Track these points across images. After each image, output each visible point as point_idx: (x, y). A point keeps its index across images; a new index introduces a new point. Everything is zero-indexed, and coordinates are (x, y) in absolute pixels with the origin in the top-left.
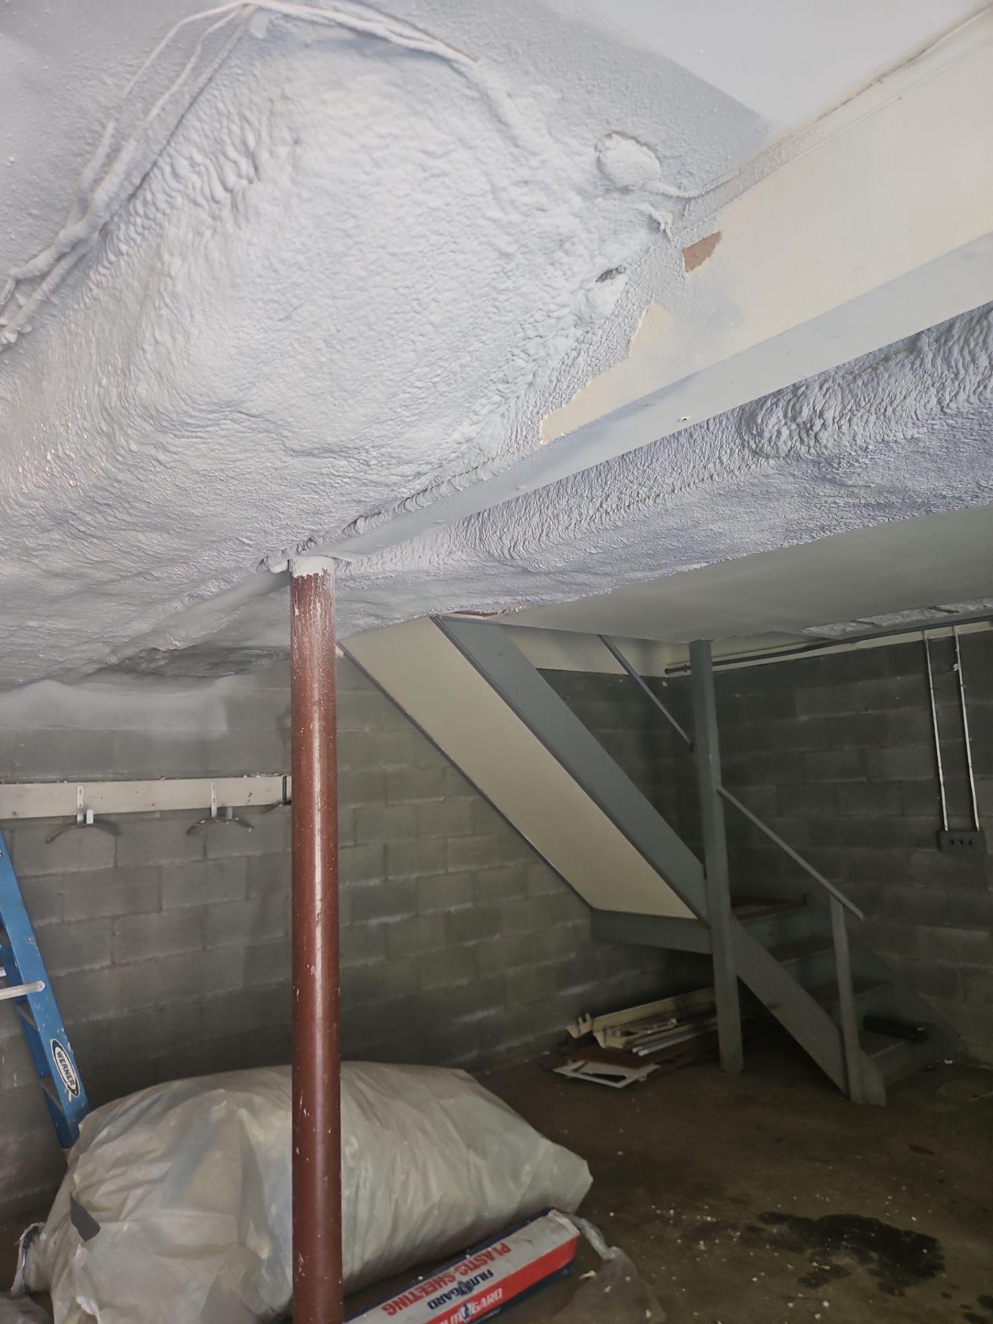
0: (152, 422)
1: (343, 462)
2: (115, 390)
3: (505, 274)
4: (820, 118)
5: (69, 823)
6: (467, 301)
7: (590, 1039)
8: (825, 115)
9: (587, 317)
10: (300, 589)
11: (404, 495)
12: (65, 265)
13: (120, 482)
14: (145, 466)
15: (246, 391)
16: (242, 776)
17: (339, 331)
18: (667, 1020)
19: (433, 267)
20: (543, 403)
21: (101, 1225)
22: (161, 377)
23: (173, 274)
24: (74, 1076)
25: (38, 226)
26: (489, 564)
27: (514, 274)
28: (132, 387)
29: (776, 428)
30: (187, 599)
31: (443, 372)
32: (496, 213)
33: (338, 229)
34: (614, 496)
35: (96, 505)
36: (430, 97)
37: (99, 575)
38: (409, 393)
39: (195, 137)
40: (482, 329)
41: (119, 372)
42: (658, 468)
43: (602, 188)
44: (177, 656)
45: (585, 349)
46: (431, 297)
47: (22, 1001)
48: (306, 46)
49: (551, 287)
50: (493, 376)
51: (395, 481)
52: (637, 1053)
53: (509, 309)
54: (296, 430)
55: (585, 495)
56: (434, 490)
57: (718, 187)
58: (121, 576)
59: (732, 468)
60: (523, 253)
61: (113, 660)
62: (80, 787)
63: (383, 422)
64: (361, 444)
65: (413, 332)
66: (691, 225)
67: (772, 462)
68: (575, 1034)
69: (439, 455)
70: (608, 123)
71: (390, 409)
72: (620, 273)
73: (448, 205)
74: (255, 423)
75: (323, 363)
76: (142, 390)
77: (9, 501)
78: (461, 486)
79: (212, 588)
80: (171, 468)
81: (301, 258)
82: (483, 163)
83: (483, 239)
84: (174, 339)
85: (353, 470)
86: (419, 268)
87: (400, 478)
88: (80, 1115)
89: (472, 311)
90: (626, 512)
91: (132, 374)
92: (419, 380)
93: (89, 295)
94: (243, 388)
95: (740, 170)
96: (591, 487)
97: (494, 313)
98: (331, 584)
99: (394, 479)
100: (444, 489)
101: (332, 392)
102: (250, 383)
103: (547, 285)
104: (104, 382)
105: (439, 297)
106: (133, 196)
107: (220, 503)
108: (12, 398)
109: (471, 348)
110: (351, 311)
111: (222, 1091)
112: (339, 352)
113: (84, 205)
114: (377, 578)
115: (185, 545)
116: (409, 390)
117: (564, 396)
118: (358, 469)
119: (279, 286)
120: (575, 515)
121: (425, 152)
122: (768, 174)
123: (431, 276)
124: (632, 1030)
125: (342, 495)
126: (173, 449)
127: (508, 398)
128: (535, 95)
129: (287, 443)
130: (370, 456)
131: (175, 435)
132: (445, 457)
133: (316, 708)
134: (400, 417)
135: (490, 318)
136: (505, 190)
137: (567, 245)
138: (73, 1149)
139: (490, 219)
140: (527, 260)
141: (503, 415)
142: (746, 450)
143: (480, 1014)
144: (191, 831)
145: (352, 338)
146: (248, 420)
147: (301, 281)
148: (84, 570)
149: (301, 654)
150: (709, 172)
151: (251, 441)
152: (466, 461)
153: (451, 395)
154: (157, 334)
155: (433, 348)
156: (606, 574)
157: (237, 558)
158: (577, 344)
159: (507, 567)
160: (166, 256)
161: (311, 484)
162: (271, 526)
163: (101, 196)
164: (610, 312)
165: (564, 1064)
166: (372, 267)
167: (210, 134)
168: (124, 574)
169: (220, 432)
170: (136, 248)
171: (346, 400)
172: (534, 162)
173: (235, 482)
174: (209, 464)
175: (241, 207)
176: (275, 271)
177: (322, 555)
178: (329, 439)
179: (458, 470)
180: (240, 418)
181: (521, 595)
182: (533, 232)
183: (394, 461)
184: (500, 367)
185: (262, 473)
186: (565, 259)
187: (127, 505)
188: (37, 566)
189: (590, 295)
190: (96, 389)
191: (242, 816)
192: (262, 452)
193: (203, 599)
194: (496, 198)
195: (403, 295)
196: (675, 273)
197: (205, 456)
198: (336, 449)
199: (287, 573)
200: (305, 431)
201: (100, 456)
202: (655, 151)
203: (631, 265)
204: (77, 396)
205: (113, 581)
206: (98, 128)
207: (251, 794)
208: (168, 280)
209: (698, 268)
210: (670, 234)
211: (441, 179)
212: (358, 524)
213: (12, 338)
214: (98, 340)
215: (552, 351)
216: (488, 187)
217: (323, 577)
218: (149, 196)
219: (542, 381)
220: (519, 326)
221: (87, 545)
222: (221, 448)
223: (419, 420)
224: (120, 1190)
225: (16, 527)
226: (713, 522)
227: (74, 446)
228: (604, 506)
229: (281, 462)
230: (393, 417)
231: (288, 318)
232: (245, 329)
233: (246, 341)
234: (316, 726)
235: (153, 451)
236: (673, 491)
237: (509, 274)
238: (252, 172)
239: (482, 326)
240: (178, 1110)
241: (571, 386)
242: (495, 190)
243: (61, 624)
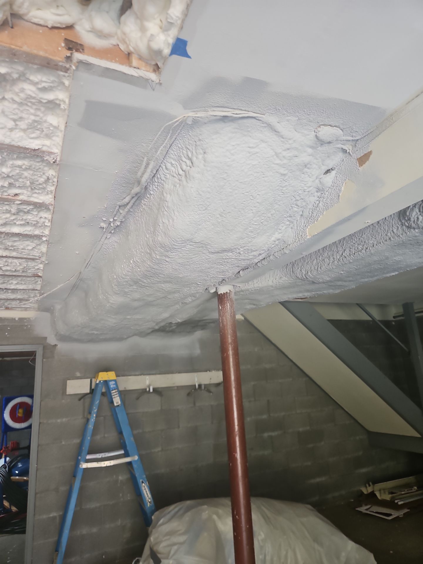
0: (163, 249)
1: (231, 254)
2: (151, 239)
3: (284, 181)
4: (407, 104)
5: (144, 392)
6: (271, 193)
7: (373, 494)
8: (409, 102)
9: (321, 188)
10: (221, 298)
11: (256, 262)
12: (134, 200)
13: (154, 269)
14: (162, 263)
15: (194, 235)
16: (207, 371)
17: (224, 211)
18: (412, 487)
19: (256, 184)
20: (307, 222)
21: (162, 560)
22: (165, 234)
23: (167, 200)
24: (150, 496)
25: (125, 189)
26: (297, 281)
27: (288, 180)
28: (156, 238)
29: (416, 216)
30: (181, 304)
31: (265, 218)
32: (278, 161)
33: (221, 178)
34: (348, 250)
35: (147, 276)
36: (249, 129)
37: (150, 299)
38: (252, 227)
39: (172, 156)
40: (278, 201)
41: (152, 233)
42: (365, 237)
43: (320, 144)
44: (179, 325)
45: (322, 200)
46: (257, 194)
47: (130, 464)
48: (205, 123)
49: (304, 181)
50: (285, 216)
51: (251, 258)
52: (397, 503)
53: (288, 192)
54: (212, 245)
55: (335, 250)
56: (268, 258)
57: (369, 134)
58: (157, 299)
59: (399, 234)
60: (291, 172)
61: (157, 327)
62: (147, 377)
63: (244, 239)
64: (236, 247)
65: (251, 207)
66: (359, 149)
67: (417, 230)
68: (365, 492)
69: (267, 246)
70: (318, 123)
71: (246, 234)
72: (333, 170)
73: (259, 162)
74: (198, 245)
75: (220, 222)
76: (159, 239)
77: (119, 277)
78: (278, 256)
79: (190, 299)
80: (170, 263)
81: (209, 189)
82: (271, 146)
83: (274, 171)
84: (169, 221)
85: (235, 256)
86: (251, 185)
87: (253, 257)
88: (153, 513)
89: (273, 195)
90: (353, 256)
91: (156, 233)
92: (255, 222)
93: (142, 208)
94: (192, 234)
95: (377, 127)
96: (337, 247)
97: (282, 195)
98: (233, 296)
99: (251, 257)
100: (271, 257)
101: (224, 231)
102: (195, 232)
103: (302, 181)
104: (148, 236)
105: (259, 193)
106: (154, 176)
107: (188, 272)
108: (120, 242)
109: (275, 208)
110: (228, 204)
111: (206, 506)
112: (225, 217)
113: (139, 182)
114: (252, 290)
115: (178, 287)
116: (253, 226)
117: (315, 219)
118: (236, 255)
119: (202, 200)
120: (332, 259)
121: (249, 147)
122: (388, 127)
123: (256, 187)
124: (394, 491)
125: (232, 265)
126: (171, 257)
127: (293, 222)
128: (288, 120)
129: (210, 250)
130: (240, 251)
131: (171, 252)
132: (269, 247)
133: (230, 346)
134: (250, 236)
135: (280, 196)
136: (280, 153)
137: (308, 166)
138: (151, 527)
139: (277, 164)
140: (293, 174)
141: (292, 228)
142: (404, 227)
143: (318, 480)
144: (189, 394)
145: (229, 212)
146: (195, 244)
147: (210, 196)
148: (145, 298)
149: (223, 324)
150: (364, 129)
151: (197, 251)
152: (279, 247)
153: (269, 225)
154: (163, 220)
155: (260, 211)
156: (350, 281)
157: (196, 290)
158: (318, 198)
159: (305, 282)
160: (165, 194)
161: (220, 262)
162: (207, 278)
163: (144, 180)
164: (331, 185)
165: (361, 506)
166: (234, 188)
167: (177, 155)
168: (158, 298)
169: (186, 249)
170: (156, 192)
171: (229, 233)
172: (290, 142)
173: (193, 265)
174: (183, 260)
175: (188, 176)
176: (201, 195)
177: (228, 285)
178: (225, 247)
179: (276, 250)
180: (192, 244)
181: (314, 292)
182: (294, 165)
183: (249, 251)
184: (287, 212)
185: (202, 261)
186: (308, 170)
187: (157, 276)
188: (129, 297)
189: (321, 180)
190: (145, 239)
191: (207, 388)
192: (201, 254)
193: (186, 304)
194: (277, 157)
195: (246, 195)
196: (355, 168)
197: (182, 258)
198: (227, 250)
199: (216, 292)
200: (215, 245)
201: (147, 261)
202: (339, 127)
203: (337, 166)
204: (139, 241)
205: (154, 301)
206: (142, 159)
207: (211, 379)
208: (166, 202)
209: (364, 165)
210: (351, 154)
211: (256, 155)
212: (240, 273)
213: (119, 224)
214: (145, 222)
215: (308, 202)
216: (274, 153)
217: (229, 293)
218: (159, 176)
219: (306, 214)
220: (293, 197)
221: (145, 289)
222: (187, 254)
223: (257, 236)
224: (168, 546)
225: (122, 285)
226: (395, 256)
227: (139, 258)
228: (343, 254)
229: (208, 256)
230: (247, 236)
231: (206, 209)
232: (192, 215)
233: (193, 219)
234: (231, 353)
235: (164, 258)
236: (373, 246)
237: (286, 180)
238: (191, 164)
239: (278, 200)
240: (189, 514)
241: (318, 215)
242: (277, 155)
243: (138, 317)
